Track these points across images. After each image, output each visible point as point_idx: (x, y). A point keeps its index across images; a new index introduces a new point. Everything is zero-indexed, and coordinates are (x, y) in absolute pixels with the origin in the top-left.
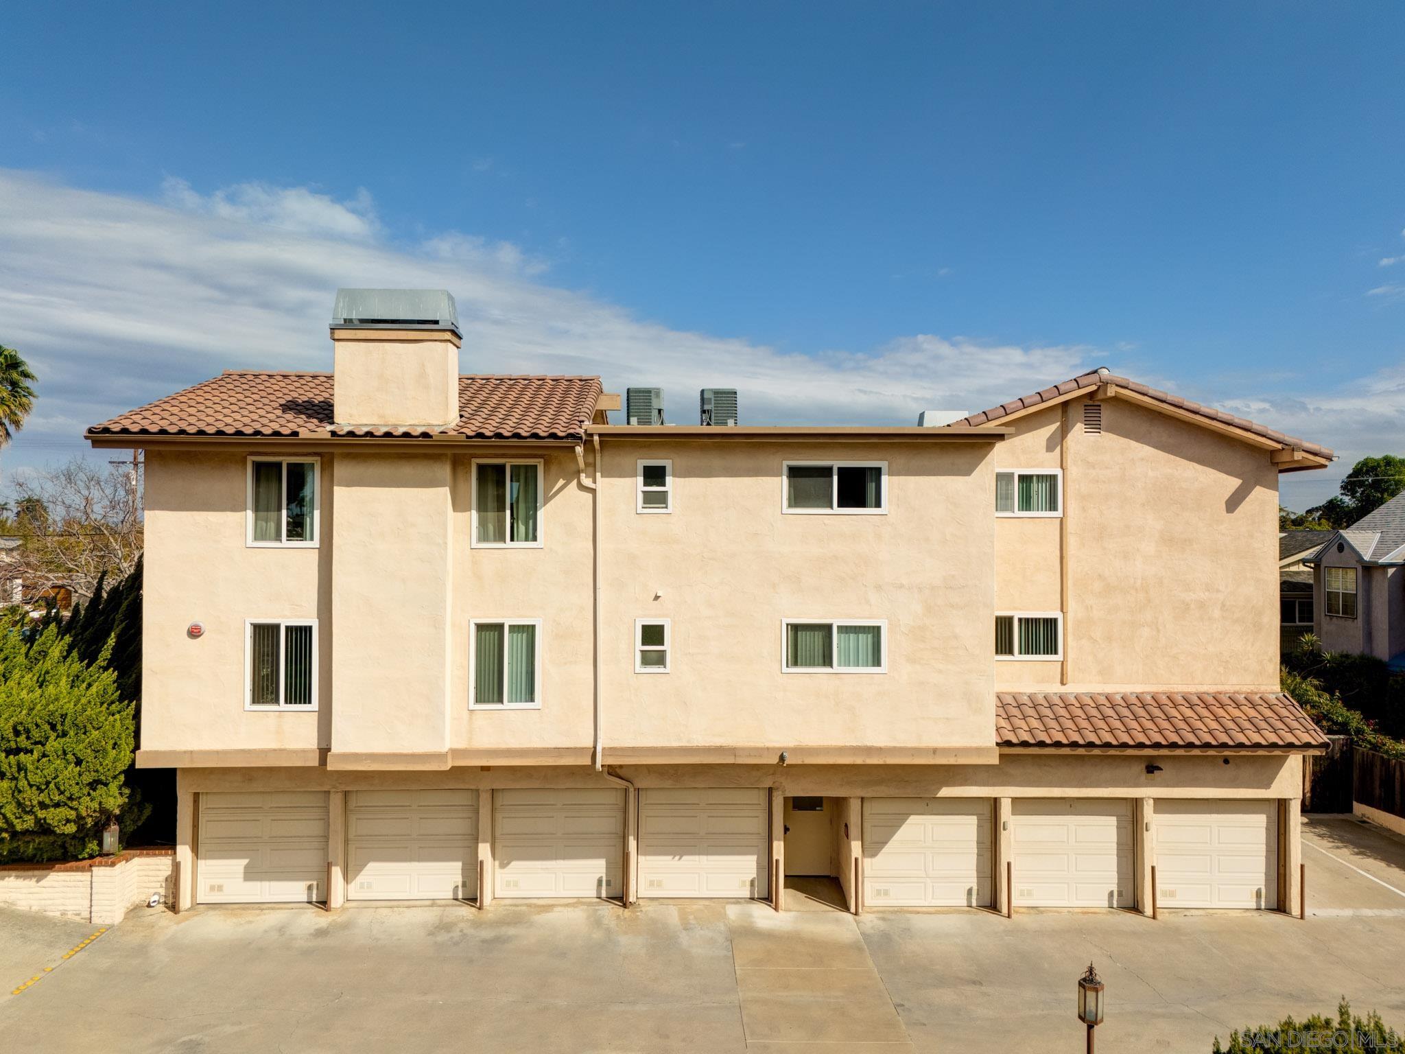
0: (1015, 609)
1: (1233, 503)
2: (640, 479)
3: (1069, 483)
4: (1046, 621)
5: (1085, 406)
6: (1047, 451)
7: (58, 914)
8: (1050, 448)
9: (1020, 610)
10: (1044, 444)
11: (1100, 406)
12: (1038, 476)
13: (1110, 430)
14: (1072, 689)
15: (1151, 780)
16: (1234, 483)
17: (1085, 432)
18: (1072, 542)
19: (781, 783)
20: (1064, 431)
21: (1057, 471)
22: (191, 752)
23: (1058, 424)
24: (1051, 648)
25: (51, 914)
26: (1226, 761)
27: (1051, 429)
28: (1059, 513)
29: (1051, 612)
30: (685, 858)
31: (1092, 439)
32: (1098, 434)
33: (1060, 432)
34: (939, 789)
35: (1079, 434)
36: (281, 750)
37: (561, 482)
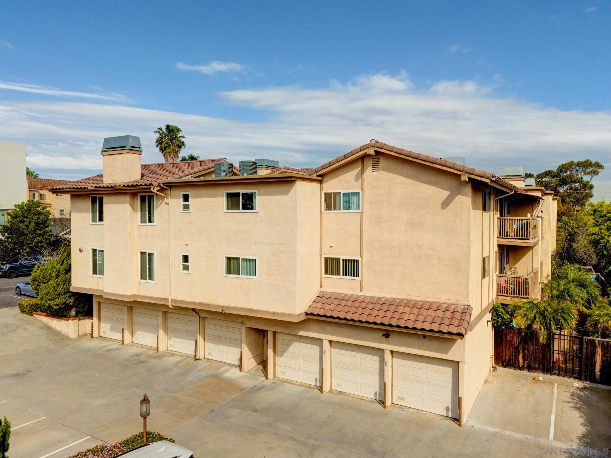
0: (341, 255)
1: (445, 204)
2: (182, 199)
3: (364, 196)
4: (354, 261)
5: (372, 159)
6: (355, 182)
7: (63, 333)
8: (356, 180)
9: (344, 255)
10: (354, 178)
11: (379, 158)
12: (352, 193)
13: (384, 170)
14: (365, 293)
15: (387, 341)
16: (446, 193)
17: (372, 171)
18: (365, 224)
19: (244, 321)
20: (362, 171)
21: (359, 191)
22: (80, 288)
23: (360, 168)
24: (356, 273)
25: (62, 332)
26: (424, 337)
27: (357, 170)
28: (360, 211)
29: (357, 257)
30: (219, 346)
31: (375, 174)
32: (378, 172)
33: (360, 172)
34: (299, 332)
35: (369, 172)
36: (98, 290)
37: (161, 201)
